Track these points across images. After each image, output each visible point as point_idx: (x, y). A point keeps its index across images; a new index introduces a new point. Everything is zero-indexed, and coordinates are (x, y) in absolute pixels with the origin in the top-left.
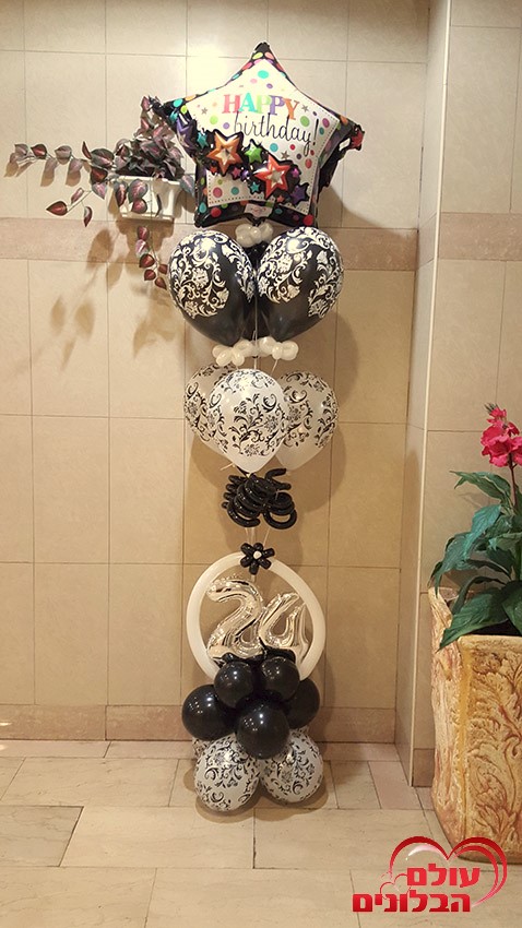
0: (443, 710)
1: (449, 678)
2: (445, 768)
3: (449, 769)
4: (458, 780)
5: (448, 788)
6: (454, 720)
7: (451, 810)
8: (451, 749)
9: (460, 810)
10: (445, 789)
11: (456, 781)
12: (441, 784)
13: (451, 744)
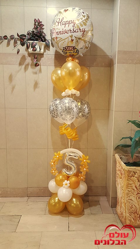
0: (119, 187)
1: (121, 178)
2: (120, 202)
3: (121, 203)
6: (123, 190)
7: (122, 214)
8: (122, 198)
9: (124, 214)
10: (120, 208)
11: (123, 206)
12: (119, 207)
13: (122, 196)
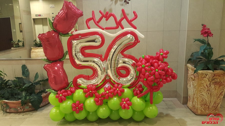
1: (194, 80)
3: (193, 99)
4: (196, 100)
5: (193, 102)
6: (195, 88)
7: (194, 106)
8: (194, 94)
9: (196, 106)
10: (192, 103)
11: (195, 100)
12: (190, 102)
13: (194, 93)
